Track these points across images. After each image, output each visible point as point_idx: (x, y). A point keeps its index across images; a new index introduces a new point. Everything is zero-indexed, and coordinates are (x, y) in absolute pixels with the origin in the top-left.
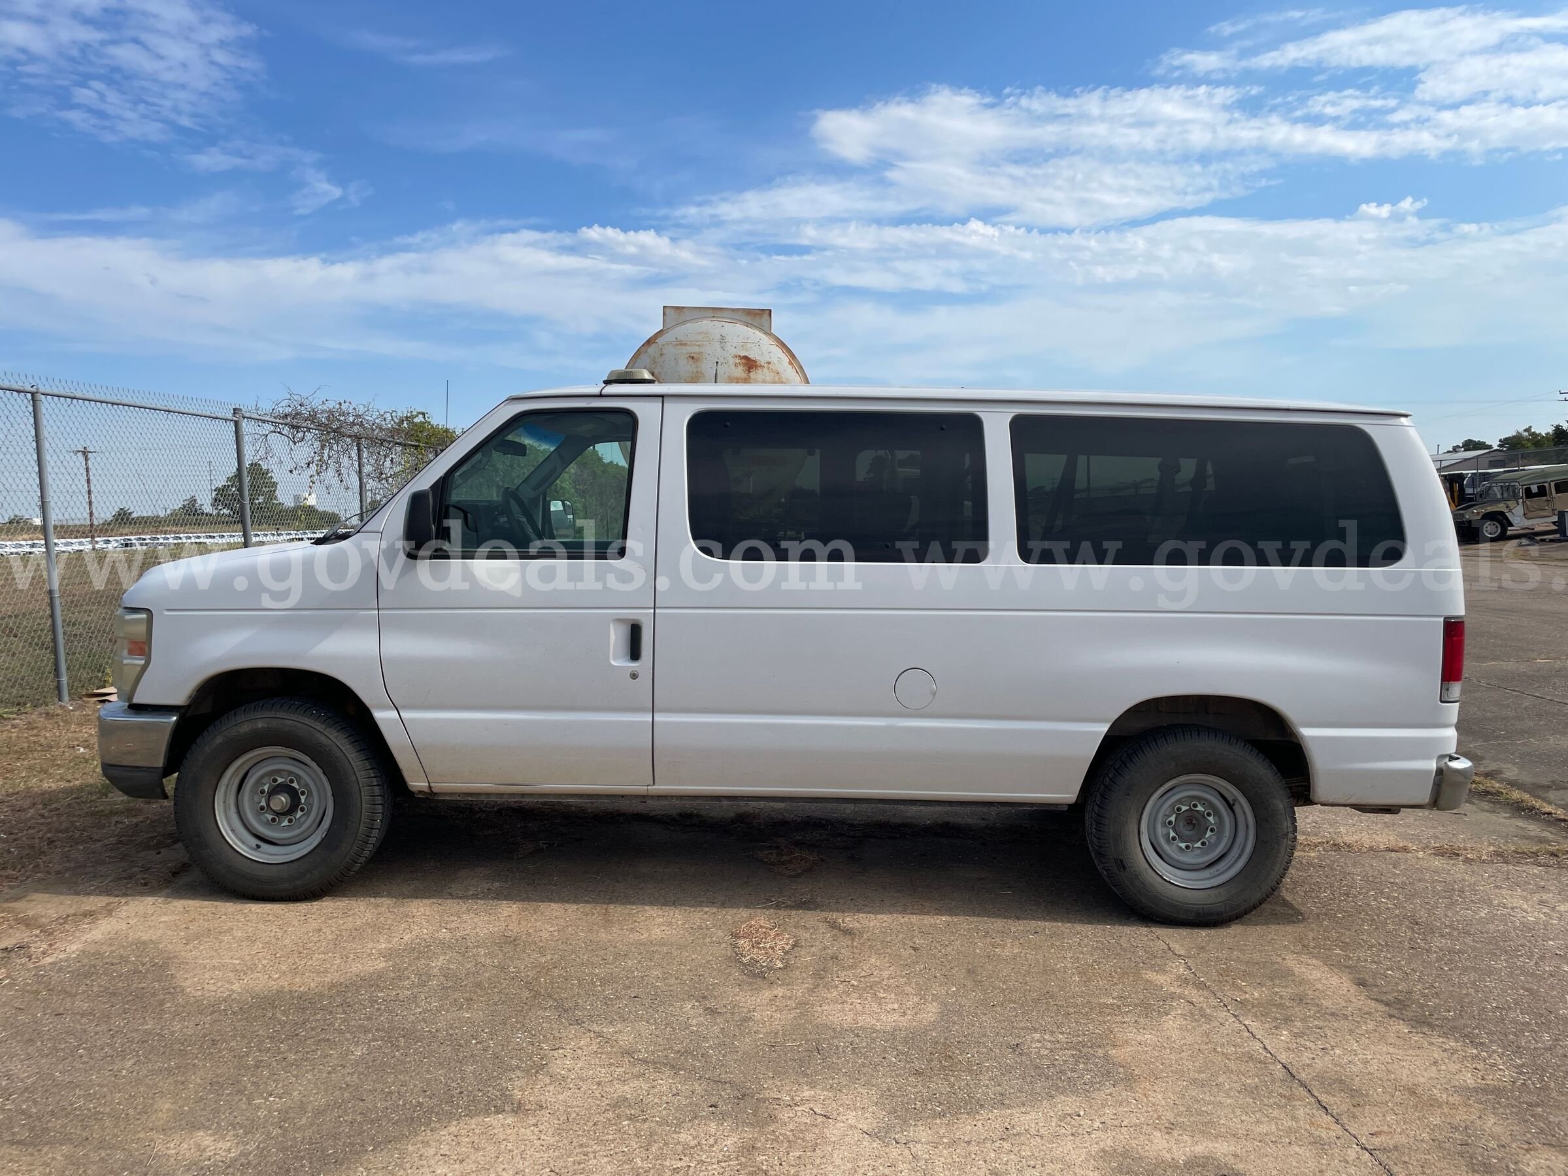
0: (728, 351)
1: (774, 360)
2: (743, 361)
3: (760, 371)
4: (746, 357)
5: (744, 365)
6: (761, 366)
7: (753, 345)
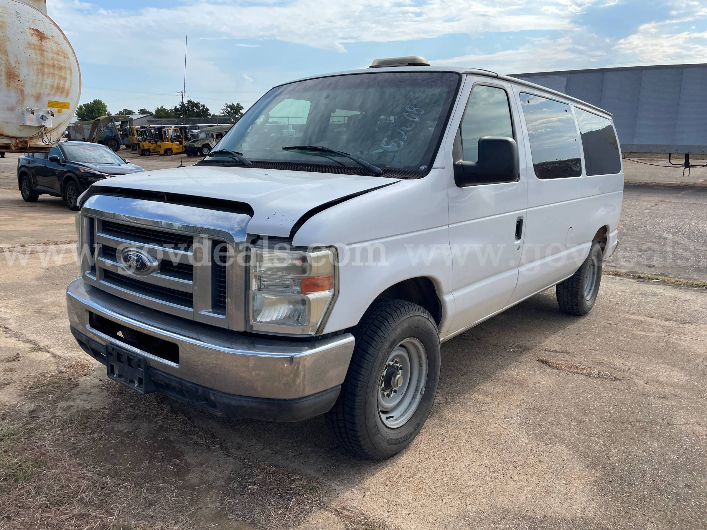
0: (23, 24)
1: (55, 35)
2: (36, 32)
3: (48, 42)
4: (37, 30)
5: (38, 35)
6: (48, 38)
7: (40, 22)
